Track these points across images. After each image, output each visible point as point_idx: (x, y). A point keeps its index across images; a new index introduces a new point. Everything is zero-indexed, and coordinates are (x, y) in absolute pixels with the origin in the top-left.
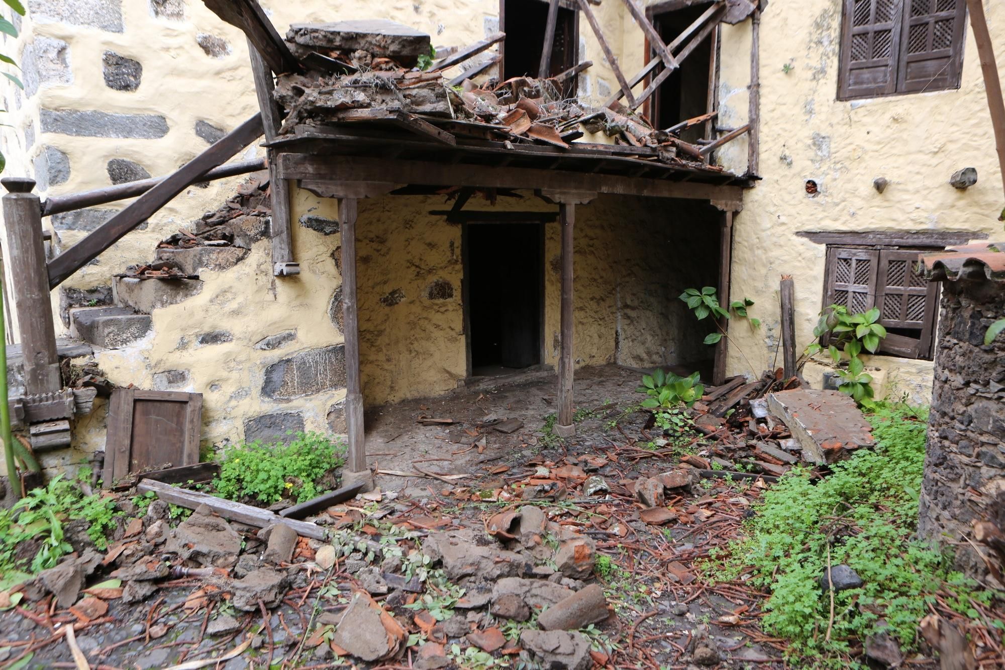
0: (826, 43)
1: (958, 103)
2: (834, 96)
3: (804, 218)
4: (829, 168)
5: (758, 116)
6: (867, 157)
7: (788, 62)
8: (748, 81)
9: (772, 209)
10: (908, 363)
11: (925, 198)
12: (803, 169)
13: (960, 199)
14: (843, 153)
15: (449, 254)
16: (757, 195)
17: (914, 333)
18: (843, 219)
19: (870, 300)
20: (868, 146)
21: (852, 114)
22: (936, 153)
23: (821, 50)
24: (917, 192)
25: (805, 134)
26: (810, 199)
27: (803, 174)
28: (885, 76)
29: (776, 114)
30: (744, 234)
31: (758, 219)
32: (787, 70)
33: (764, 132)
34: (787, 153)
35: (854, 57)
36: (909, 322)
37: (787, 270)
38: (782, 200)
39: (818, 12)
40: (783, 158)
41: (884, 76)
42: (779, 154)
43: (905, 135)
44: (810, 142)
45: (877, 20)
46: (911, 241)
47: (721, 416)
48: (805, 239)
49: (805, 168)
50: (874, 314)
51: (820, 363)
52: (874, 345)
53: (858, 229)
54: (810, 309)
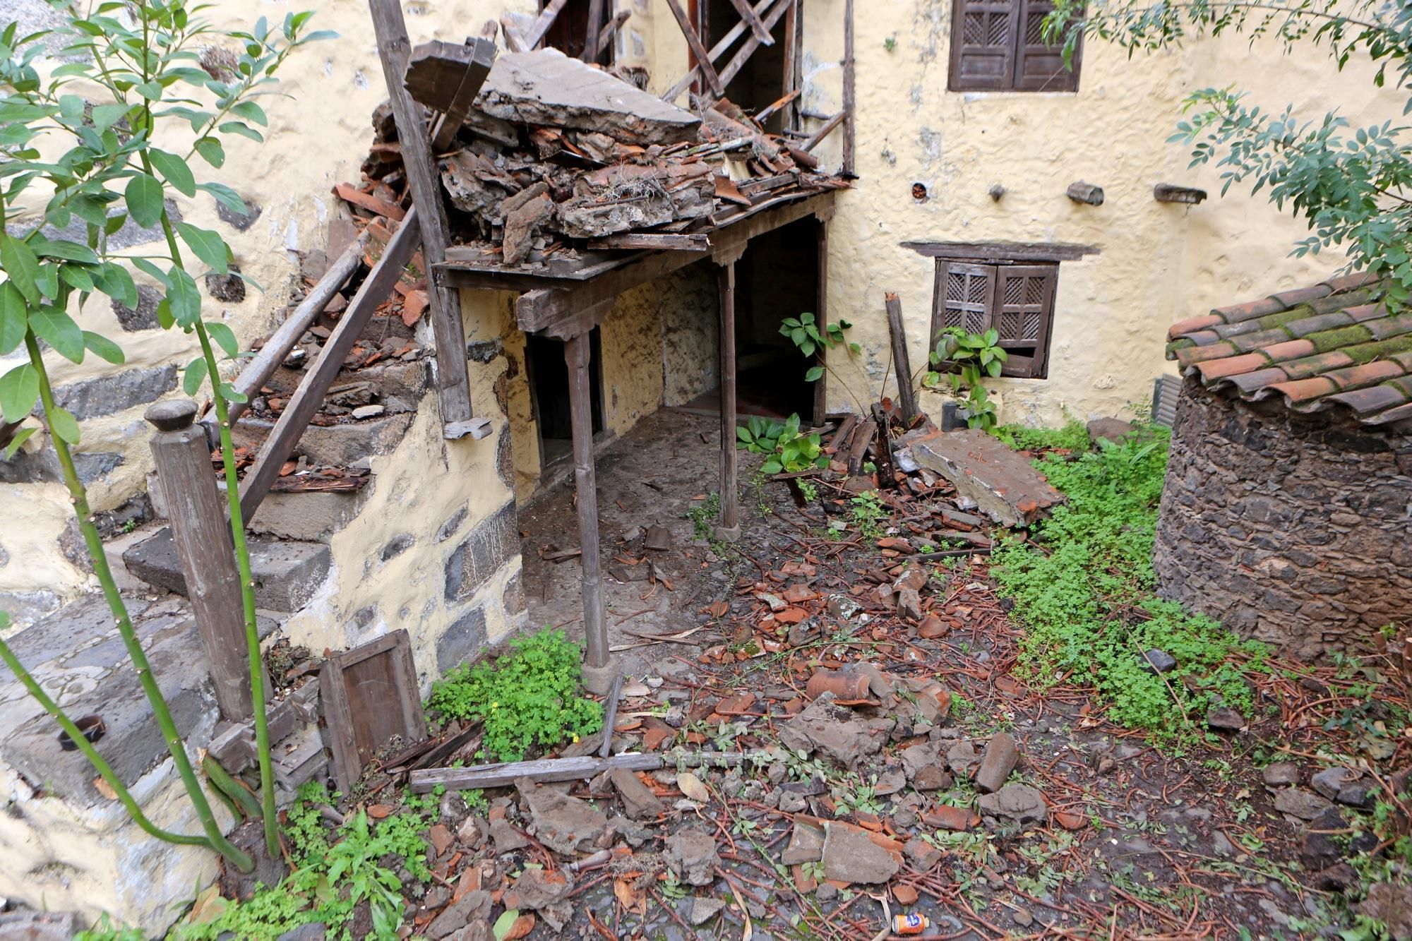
0: (936, 19)
1: (1076, 108)
2: (945, 85)
3: (911, 226)
4: (940, 169)
5: (853, 99)
6: (981, 160)
7: (891, 37)
8: (841, 55)
9: (872, 215)
10: (1023, 384)
11: (1042, 209)
12: (909, 170)
13: (1076, 212)
14: (956, 153)
16: (851, 199)
17: (1027, 352)
18: (955, 229)
19: (986, 320)
20: (983, 148)
21: (966, 109)
22: (1054, 161)
23: (930, 26)
24: (1034, 202)
25: (912, 127)
26: (917, 205)
27: (909, 175)
28: (1001, 67)
29: (876, 100)
30: (837, 244)
31: (855, 227)
32: (890, 45)
33: (861, 121)
34: (890, 148)
35: (967, 40)
36: (1024, 341)
37: (891, 286)
38: (884, 205)
40: (885, 155)
41: (999, 67)
42: (881, 149)
43: (1023, 138)
44: (918, 137)
46: (1026, 255)
47: (861, 473)
48: (911, 252)
49: (912, 168)
50: (993, 336)
51: (935, 391)
52: (996, 370)
53: (973, 240)
54: (918, 331)
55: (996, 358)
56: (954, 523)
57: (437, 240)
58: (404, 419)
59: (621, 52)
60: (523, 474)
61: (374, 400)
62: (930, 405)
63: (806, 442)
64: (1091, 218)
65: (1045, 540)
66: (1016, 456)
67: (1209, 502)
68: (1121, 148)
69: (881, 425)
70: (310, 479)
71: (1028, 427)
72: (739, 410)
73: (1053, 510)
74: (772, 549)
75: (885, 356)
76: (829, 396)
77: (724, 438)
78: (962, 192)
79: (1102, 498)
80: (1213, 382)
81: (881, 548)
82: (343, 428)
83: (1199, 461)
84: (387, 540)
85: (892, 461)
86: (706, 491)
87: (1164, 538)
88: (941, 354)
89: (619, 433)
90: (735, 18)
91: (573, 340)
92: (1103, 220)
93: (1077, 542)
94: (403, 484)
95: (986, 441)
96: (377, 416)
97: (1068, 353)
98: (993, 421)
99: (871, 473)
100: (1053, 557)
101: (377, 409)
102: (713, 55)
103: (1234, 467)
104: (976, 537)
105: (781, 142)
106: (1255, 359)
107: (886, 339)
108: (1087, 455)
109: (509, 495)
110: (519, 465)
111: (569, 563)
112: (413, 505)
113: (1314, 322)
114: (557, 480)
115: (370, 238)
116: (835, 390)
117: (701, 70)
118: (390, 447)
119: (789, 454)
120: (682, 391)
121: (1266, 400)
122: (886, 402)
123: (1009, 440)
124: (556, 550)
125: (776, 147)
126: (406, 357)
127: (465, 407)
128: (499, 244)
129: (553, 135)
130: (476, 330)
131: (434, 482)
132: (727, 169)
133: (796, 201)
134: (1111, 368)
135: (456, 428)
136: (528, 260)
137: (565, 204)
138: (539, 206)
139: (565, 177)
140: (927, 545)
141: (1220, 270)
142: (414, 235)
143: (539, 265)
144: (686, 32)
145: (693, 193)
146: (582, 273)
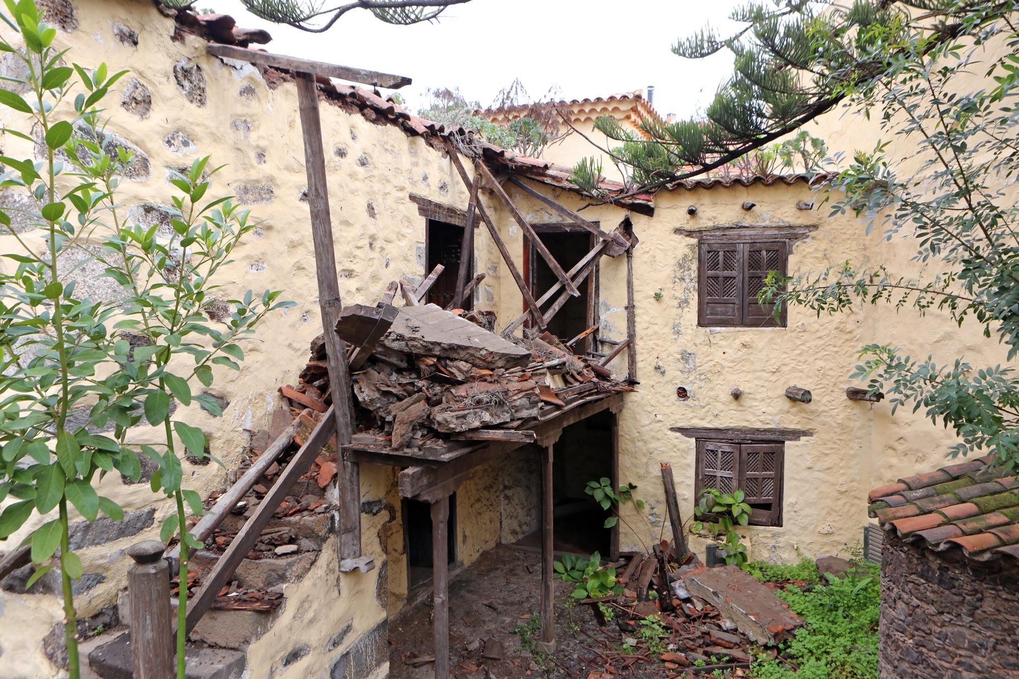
0: (688, 280)
1: (786, 337)
2: (696, 323)
3: (677, 417)
4: (696, 378)
5: (634, 331)
6: (724, 372)
7: (658, 292)
8: (626, 303)
9: (650, 409)
10: (765, 530)
11: (769, 405)
12: (674, 378)
13: (793, 407)
14: (706, 367)
15: (392, 477)
16: (634, 396)
17: (766, 506)
18: (709, 419)
19: (735, 483)
20: (725, 364)
21: (711, 337)
22: (774, 372)
23: (684, 285)
24: (763, 400)
25: (674, 350)
26: (681, 403)
27: (674, 382)
28: (734, 311)
29: (650, 331)
30: (625, 429)
31: (638, 417)
32: (658, 297)
33: (640, 345)
34: (661, 364)
35: (709, 294)
36: (764, 499)
37: (665, 459)
38: (658, 402)
39: (680, 256)
40: (657, 368)
41: (732, 311)
42: (654, 364)
43: (751, 358)
44: (679, 356)
45: (725, 269)
46: (760, 437)
47: (647, 599)
48: (678, 434)
49: (675, 376)
50: (740, 495)
51: (700, 536)
52: (744, 520)
53: (721, 427)
54: (686, 491)
55: (743, 512)
56: (720, 641)
57: (347, 429)
58: (312, 556)
59: (478, 299)
60: (394, 594)
61: (292, 541)
62: (697, 546)
63: (605, 574)
64: (804, 411)
65: (792, 657)
66: (763, 588)
67: (917, 629)
68: (820, 363)
69: (661, 561)
70: (237, 600)
71: (771, 563)
72: (556, 548)
73: (796, 632)
74: (580, 660)
75: (662, 509)
76: (622, 539)
77: (544, 572)
78: (712, 393)
79: (834, 622)
80: (906, 535)
81: (664, 661)
82: (267, 562)
83: (905, 596)
84: (290, 649)
85: (671, 590)
86: (530, 611)
87: (886, 658)
88: (703, 508)
89: (467, 564)
90: (554, 279)
92: (812, 412)
93: (818, 659)
94: (306, 605)
95: (740, 575)
96: (293, 553)
97: (797, 508)
98: (744, 559)
99: (655, 599)
100: (799, 672)
101: (292, 548)
102: (540, 303)
103: (933, 603)
104: (737, 653)
105: (585, 361)
106: (935, 518)
107: (663, 497)
108: (819, 587)
109: (384, 615)
110: (391, 587)
111: (425, 668)
112: (311, 622)
113: (975, 489)
114: (419, 600)
115: (300, 424)
116: (626, 534)
117: (531, 312)
118: (300, 577)
119: (592, 584)
120: (514, 532)
121: (948, 550)
122: (664, 543)
123: (757, 574)
124: (415, 656)
125: (582, 364)
126: (317, 510)
127: (356, 548)
128: (389, 434)
129: (431, 361)
130: (369, 491)
131: (329, 605)
132: (548, 381)
133: (596, 401)
134: (830, 519)
135: (349, 564)
136: (408, 446)
137: (437, 408)
138: (419, 409)
139: (438, 389)
140: (700, 659)
141: (901, 447)
142: (331, 425)
143: (416, 450)
144: (522, 288)
145: (525, 401)
146: (446, 457)
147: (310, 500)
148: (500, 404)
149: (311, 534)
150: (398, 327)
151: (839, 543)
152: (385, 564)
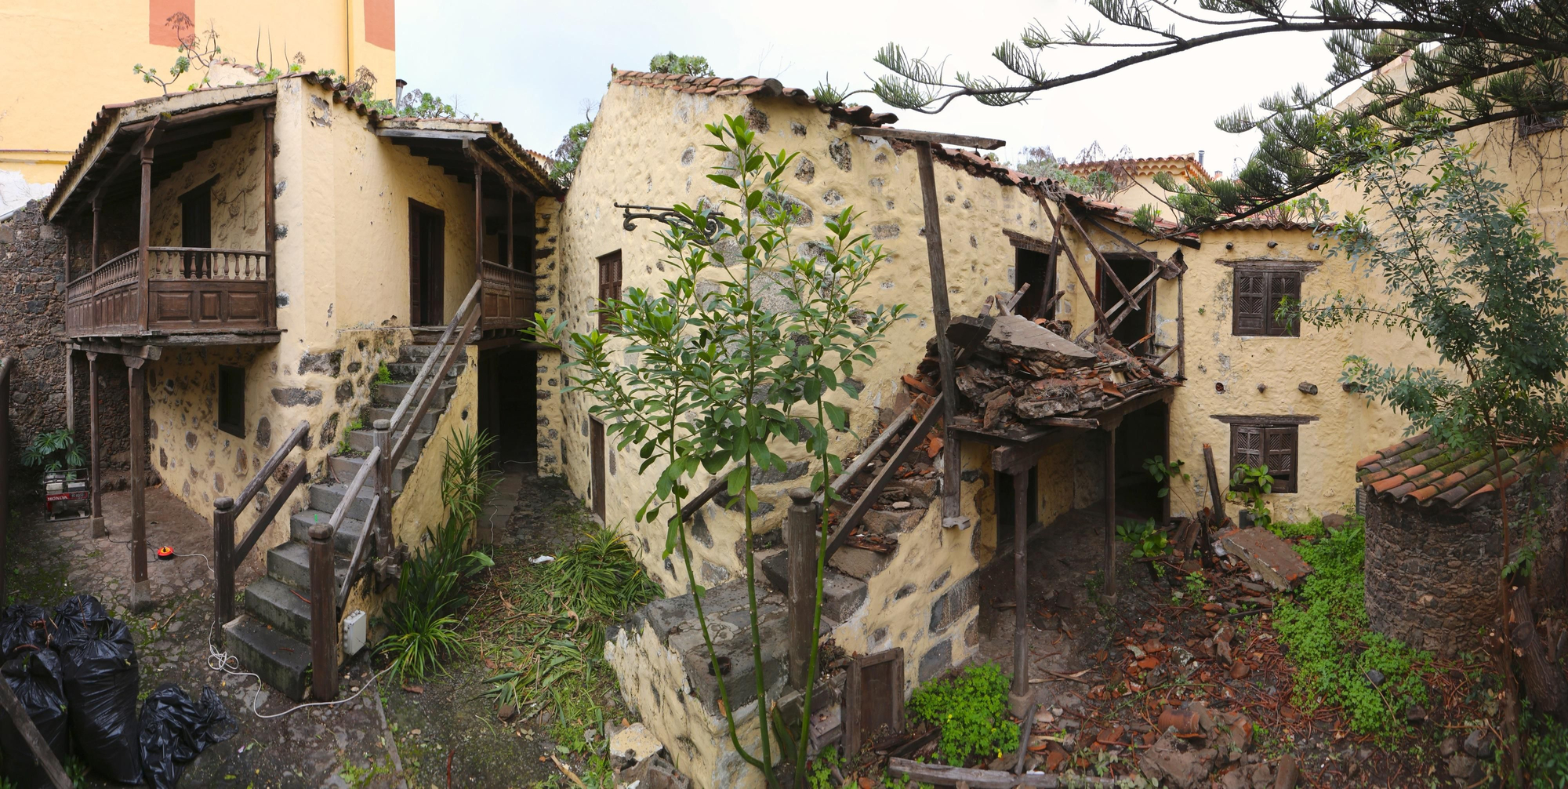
0: (1225, 299)
1: (1299, 345)
2: (1231, 332)
3: (1216, 406)
4: (1230, 376)
5: (1183, 338)
6: (1252, 371)
7: (1202, 308)
8: (1176, 315)
9: (1195, 400)
10: (1284, 496)
11: (1286, 397)
13: (1304, 398)
14: (1238, 367)
16: (1181, 391)
17: (1285, 477)
18: (1240, 408)
19: (1261, 459)
20: (1253, 364)
21: (1243, 344)
22: (1290, 371)
23: (1222, 303)
24: (1281, 393)
25: (1214, 353)
26: (1219, 395)
27: (1214, 379)
28: (1259, 323)
29: (1196, 338)
30: (1176, 416)
31: (1185, 406)
32: (1202, 312)
33: (1188, 349)
34: (1203, 364)
35: (1242, 311)
36: (1282, 472)
37: (1206, 440)
38: (1201, 394)
39: (1219, 280)
40: (1201, 367)
42: (1198, 364)
43: (1273, 359)
44: (1218, 358)
45: (1254, 291)
46: (1280, 423)
47: (1192, 558)
48: (1217, 420)
49: (1215, 374)
50: (1265, 469)
51: (1234, 503)
52: (1268, 489)
53: (1250, 414)
54: (1223, 466)
55: (1267, 482)
56: (1249, 591)
57: (951, 411)
58: (921, 512)
59: (1058, 311)
60: (985, 548)
61: (906, 499)
62: (1232, 511)
63: (1157, 537)
64: (1313, 401)
65: (1304, 599)
66: (1283, 544)
67: (1389, 565)
68: (1324, 364)
69: (1204, 525)
70: (863, 540)
71: (1290, 523)
72: (1117, 513)
73: (1307, 579)
74: (1137, 611)
75: (1203, 481)
76: (1173, 506)
77: (1108, 535)
78: (1243, 388)
79: (1334, 567)
80: (1381, 494)
81: (1205, 611)
82: (886, 513)
83: (1381, 540)
84: (901, 586)
85: (1212, 550)
86: (1096, 568)
87: (1369, 591)
88: (1236, 480)
89: (1045, 524)
90: (1119, 297)
91: (1019, 474)
92: (1318, 402)
93: (1323, 599)
94: (915, 552)
95: (1265, 534)
96: (906, 509)
97: (1307, 477)
98: (1269, 520)
99: (1198, 559)
100: (1309, 611)
101: (906, 504)
102: (1107, 315)
103: (1398, 543)
104: (1263, 600)
105: (1143, 361)
106: (1399, 478)
107: (1204, 472)
108: (1324, 540)
109: (976, 565)
110: (984, 541)
111: (1008, 612)
112: (919, 565)
113: (1424, 454)
114: (1006, 553)
115: (917, 405)
116: (1176, 502)
117: (1100, 322)
118: (911, 529)
119: (1147, 545)
120: (1085, 500)
121: (1407, 502)
122: (1206, 510)
123: (1279, 532)
124: (1001, 602)
125: (1140, 364)
126: (927, 476)
127: (956, 509)
128: (982, 417)
129: (1016, 361)
130: (967, 464)
131: (933, 553)
132: (1113, 378)
133: (1151, 393)
134: (1332, 484)
135: (950, 521)
136: (997, 429)
137: (1020, 399)
138: (1005, 398)
139: (1021, 383)
140: (1234, 608)
141: (1379, 426)
142: (940, 410)
143: (1002, 431)
144: (1093, 303)
145: (1091, 394)
146: (1026, 438)
147: (921, 467)
148: (1071, 397)
149: (921, 494)
150: (995, 333)
151: (1338, 503)
152: (979, 523)
